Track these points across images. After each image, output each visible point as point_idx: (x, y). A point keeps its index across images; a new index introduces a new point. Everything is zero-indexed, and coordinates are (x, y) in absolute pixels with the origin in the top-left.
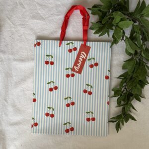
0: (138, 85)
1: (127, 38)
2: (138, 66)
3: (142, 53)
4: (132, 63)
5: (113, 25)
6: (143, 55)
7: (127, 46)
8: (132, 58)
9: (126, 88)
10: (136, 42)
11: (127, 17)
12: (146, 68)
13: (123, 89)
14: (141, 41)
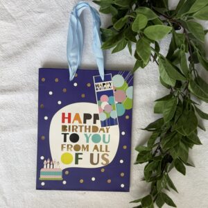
0: (181, 144)
1: (162, 57)
2: (181, 109)
3: (189, 86)
4: (170, 103)
5: (136, 34)
6: (191, 90)
7: (161, 72)
8: (172, 94)
9: (160, 148)
10: (179, 66)
11: (162, 18)
12: (196, 113)
13: (154, 149)
14: (188, 63)
